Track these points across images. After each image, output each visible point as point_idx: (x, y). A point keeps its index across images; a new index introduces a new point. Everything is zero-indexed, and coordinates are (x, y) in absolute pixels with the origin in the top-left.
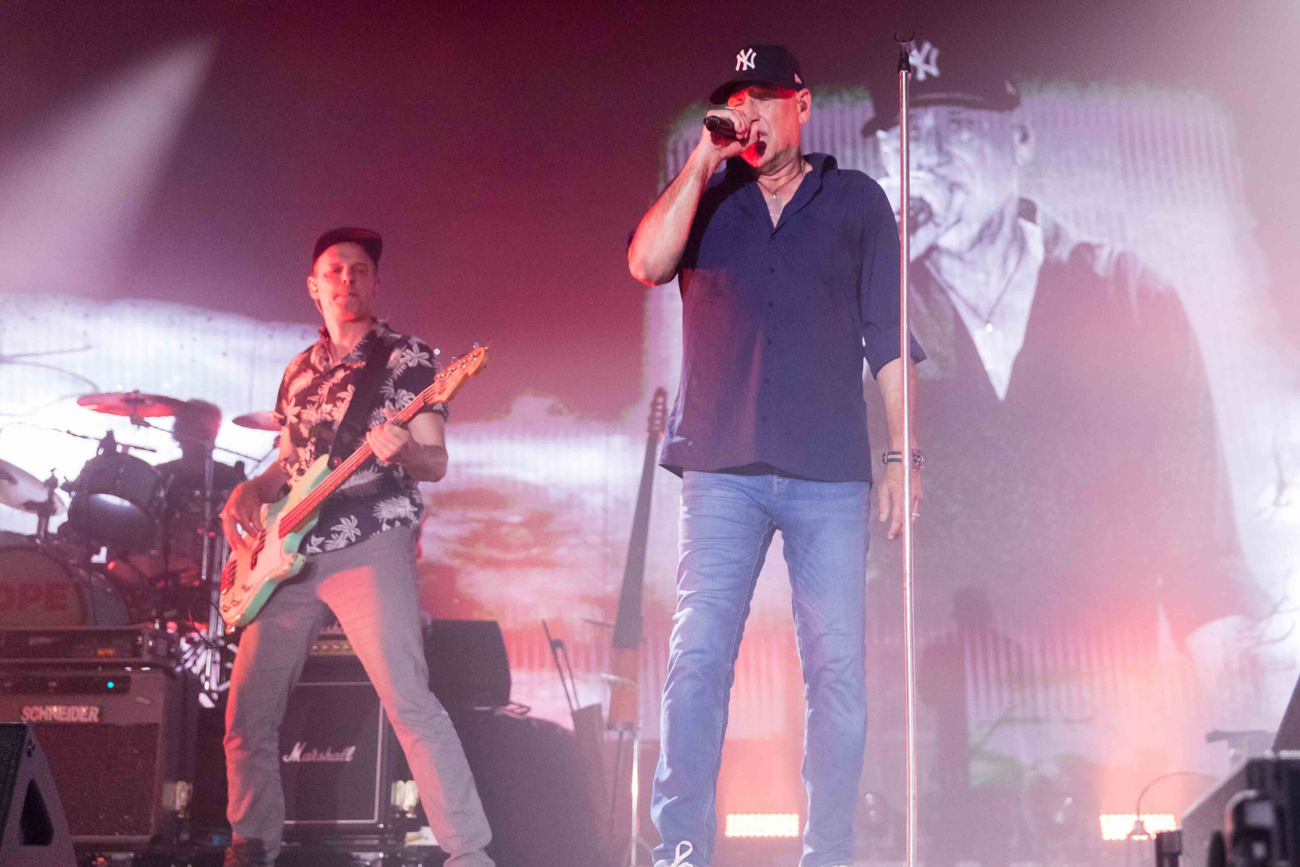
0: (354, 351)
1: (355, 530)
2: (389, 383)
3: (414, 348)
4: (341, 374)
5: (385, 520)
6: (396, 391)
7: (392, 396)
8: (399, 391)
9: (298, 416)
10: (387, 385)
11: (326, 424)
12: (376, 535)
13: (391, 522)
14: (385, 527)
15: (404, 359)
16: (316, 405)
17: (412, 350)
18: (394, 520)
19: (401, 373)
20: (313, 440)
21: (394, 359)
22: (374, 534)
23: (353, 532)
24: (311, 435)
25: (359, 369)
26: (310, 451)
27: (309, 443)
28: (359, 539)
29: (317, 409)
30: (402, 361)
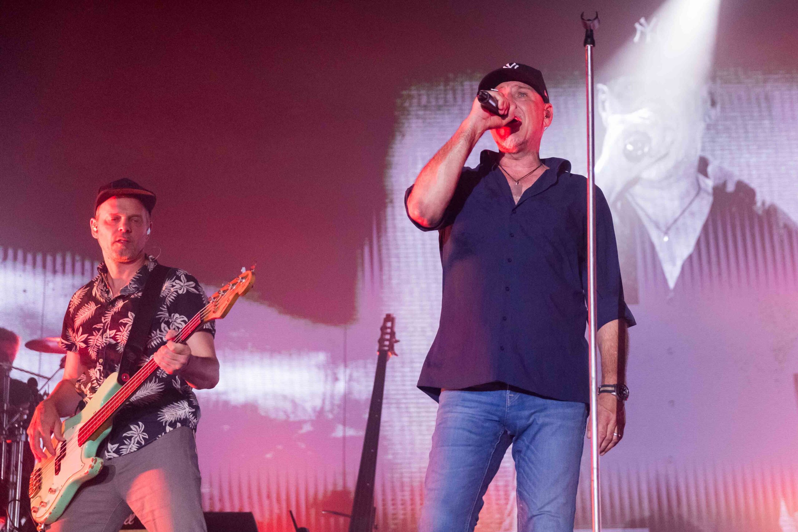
0: (130, 284)
1: (143, 434)
2: (164, 309)
3: (182, 278)
4: (120, 304)
5: (167, 424)
6: (170, 315)
7: (166, 319)
8: (172, 315)
9: (86, 342)
10: (162, 311)
11: (111, 347)
12: (161, 437)
13: (173, 424)
14: (168, 429)
15: (174, 288)
16: (101, 331)
17: (181, 281)
18: (176, 422)
19: (172, 299)
20: (101, 361)
21: (166, 289)
22: (160, 436)
23: (141, 436)
24: (98, 357)
25: (136, 298)
26: (99, 370)
27: (98, 364)
28: (148, 442)
29: (102, 334)
30: (172, 289)
